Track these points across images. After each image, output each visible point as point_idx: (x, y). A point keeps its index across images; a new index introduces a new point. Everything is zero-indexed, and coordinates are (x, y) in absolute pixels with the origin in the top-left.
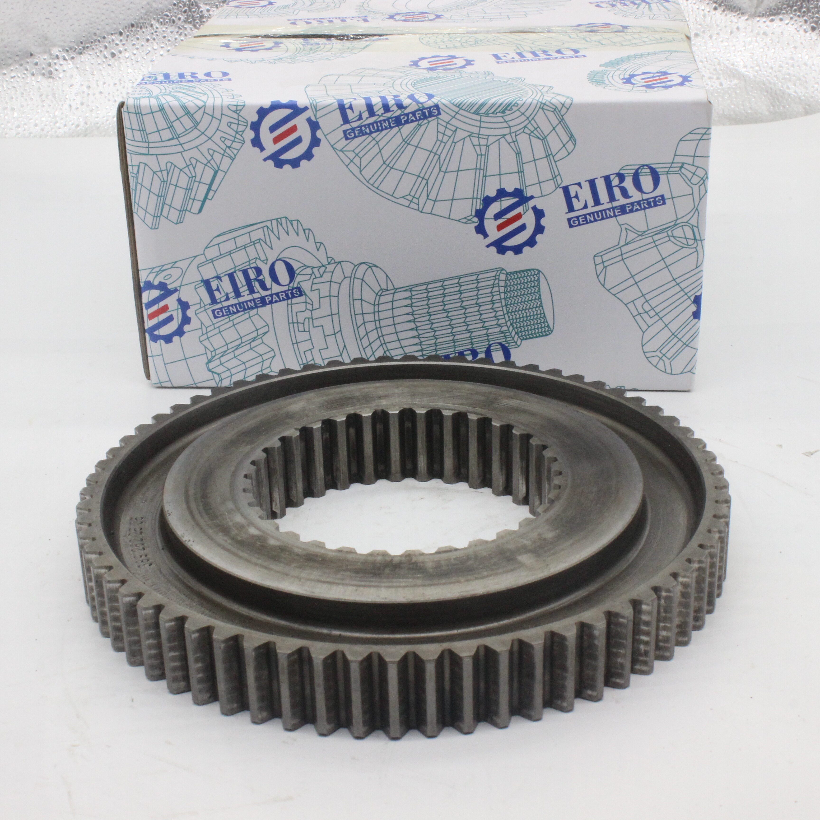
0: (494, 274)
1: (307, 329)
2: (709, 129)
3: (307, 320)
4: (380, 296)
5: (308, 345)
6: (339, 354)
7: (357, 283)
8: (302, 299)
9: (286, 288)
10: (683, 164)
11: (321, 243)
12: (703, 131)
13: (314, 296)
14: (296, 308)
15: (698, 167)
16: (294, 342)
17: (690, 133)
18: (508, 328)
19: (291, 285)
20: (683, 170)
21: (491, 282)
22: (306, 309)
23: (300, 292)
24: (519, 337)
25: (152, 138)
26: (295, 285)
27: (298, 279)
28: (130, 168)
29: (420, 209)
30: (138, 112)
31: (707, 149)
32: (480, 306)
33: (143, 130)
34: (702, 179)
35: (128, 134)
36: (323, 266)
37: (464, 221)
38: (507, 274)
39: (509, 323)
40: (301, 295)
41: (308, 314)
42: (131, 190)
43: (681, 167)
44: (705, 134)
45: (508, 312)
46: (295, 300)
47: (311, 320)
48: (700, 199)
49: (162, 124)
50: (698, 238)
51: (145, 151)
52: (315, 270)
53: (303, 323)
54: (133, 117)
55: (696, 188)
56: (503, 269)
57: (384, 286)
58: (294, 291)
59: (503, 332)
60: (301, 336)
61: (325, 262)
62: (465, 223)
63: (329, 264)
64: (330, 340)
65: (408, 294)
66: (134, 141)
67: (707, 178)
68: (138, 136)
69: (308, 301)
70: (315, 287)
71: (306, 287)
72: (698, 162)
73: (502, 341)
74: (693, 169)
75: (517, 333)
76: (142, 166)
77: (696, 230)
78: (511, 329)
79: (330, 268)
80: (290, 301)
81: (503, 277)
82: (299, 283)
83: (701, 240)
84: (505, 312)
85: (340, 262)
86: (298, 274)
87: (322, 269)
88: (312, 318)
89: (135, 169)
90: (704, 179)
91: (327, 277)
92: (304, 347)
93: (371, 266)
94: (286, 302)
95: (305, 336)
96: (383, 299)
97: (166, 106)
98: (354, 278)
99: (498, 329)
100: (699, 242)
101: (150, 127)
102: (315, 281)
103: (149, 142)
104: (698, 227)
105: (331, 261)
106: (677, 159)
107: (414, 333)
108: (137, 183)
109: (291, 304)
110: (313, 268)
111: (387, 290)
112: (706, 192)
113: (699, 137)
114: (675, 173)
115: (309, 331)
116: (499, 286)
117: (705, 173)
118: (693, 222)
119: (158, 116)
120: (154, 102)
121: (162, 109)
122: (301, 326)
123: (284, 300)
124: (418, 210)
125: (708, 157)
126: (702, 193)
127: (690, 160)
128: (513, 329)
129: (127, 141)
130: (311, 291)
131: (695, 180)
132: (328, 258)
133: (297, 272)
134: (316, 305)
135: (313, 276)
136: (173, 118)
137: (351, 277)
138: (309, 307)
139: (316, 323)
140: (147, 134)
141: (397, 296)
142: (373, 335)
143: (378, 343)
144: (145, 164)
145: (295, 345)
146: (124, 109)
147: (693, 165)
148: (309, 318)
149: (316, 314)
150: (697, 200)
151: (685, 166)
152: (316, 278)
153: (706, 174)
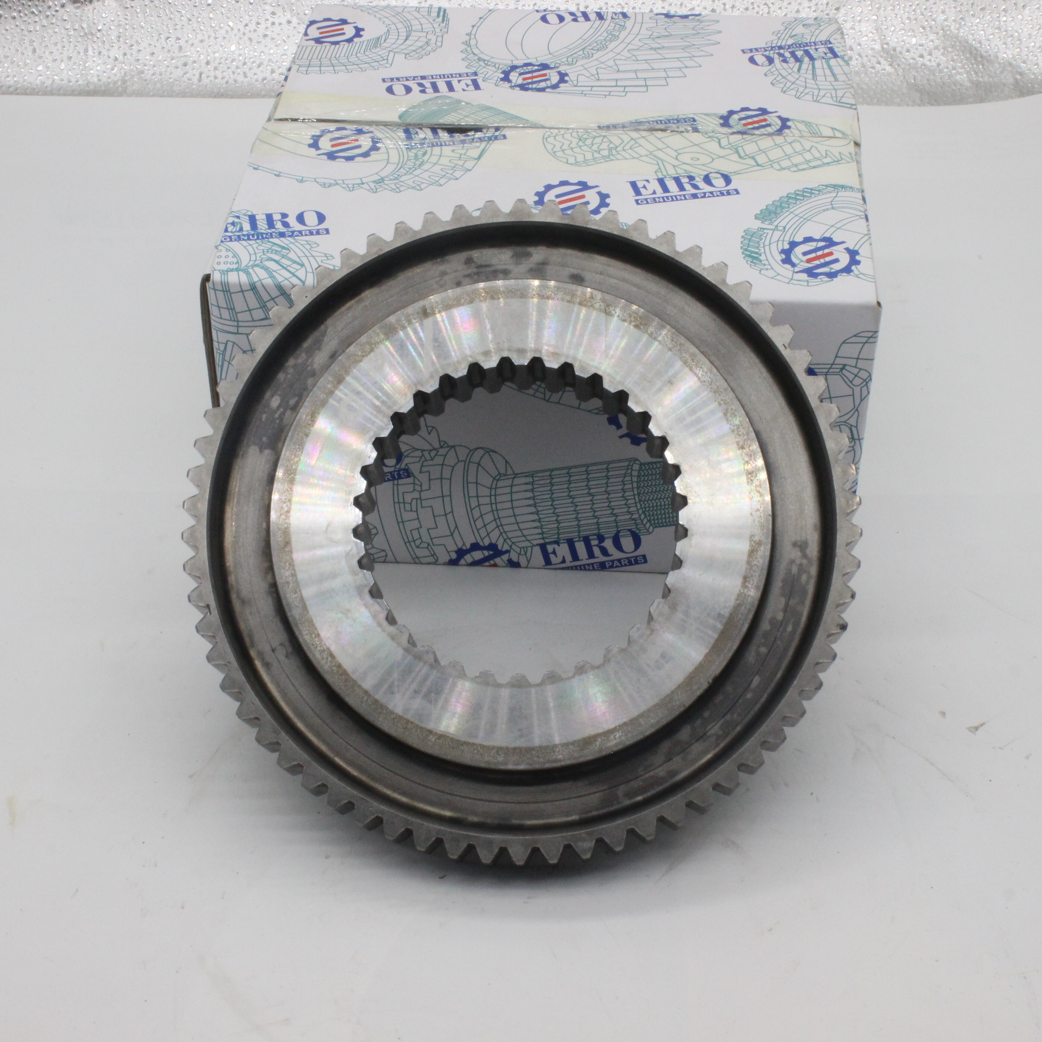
0: (627, 463)
1: (414, 509)
2: (876, 332)
3: (414, 501)
4: (498, 480)
5: (416, 524)
6: (449, 534)
7: (473, 467)
8: (410, 480)
9: (392, 469)
10: (845, 365)
11: (433, 427)
12: (870, 334)
13: (423, 478)
14: (402, 489)
15: (861, 369)
16: (400, 520)
17: (855, 336)
18: (640, 516)
19: (398, 466)
20: (844, 371)
21: (623, 472)
22: (414, 490)
23: (408, 473)
24: (651, 525)
25: (241, 317)
26: (403, 466)
27: (406, 461)
28: (215, 344)
29: (547, 398)
30: (226, 289)
31: (873, 351)
32: (609, 494)
33: (231, 309)
34: (865, 380)
35: (214, 311)
36: (434, 449)
37: (596, 411)
38: (641, 464)
39: (641, 511)
40: (408, 476)
41: (416, 495)
42: (217, 366)
43: (842, 369)
44: (871, 337)
45: (640, 501)
46: (401, 481)
47: (419, 501)
48: (862, 400)
49: (253, 302)
50: (856, 436)
51: (234, 330)
52: (426, 454)
53: (411, 504)
54: (220, 295)
55: (857, 390)
56: (637, 460)
57: (503, 471)
58: (401, 472)
59: (633, 519)
60: (407, 516)
61: (436, 445)
62: (597, 414)
63: (441, 447)
64: (441, 521)
65: (530, 480)
66: (221, 318)
67: (871, 379)
68: (225, 314)
69: (417, 482)
70: (424, 469)
71: (414, 468)
72: (861, 364)
73: (633, 528)
74: (855, 371)
75: (649, 521)
76: (230, 344)
77: (854, 429)
78: (643, 516)
79: (442, 451)
80: (396, 482)
81: (636, 467)
82: (406, 465)
83: (859, 440)
84: (637, 500)
85: (454, 446)
86: (407, 456)
87: (433, 454)
88: (420, 498)
89: (222, 347)
90: (867, 382)
91: (439, 460)
92: (410, 526)
93: (488, 451)
94: (391, 482)
95: (413, 515)
96: (501, 484)
97: (258, 285)
98: (469, 462)
99: (629, 517)
100: (857, 442)
101: (239, 305)
102: (425, 464)
103: (238, 321)
104: (856, 427)
105: (443, 444)
106: (838, 361)
107: (535, 517)
108: (224, 360)
109: (398, 485)
110: (422, 451)
111: (506, 475)
112: (869, 393)
113: (864, 340)
114: (834, 374)
115: (417, 511)
116: (631, 476)
117: (868, 375)
118: (852, 421)
119: (250, 295)
120: (244, 278)
121: (253, 288)
122: (408, 507)
123: (389, 480)
124: (545, 399)
125: (872, 360)
126: (864, 394)
127: (853, 362)
128: (645, 516)
129: (212, 317)
130: (421, 472)
131: (857, 381)
132: (440, 441)
133: (405, 454)
134: (425, 487)
135: (423, 459)
136: (266, 297)
137: (465, 461)
138: (418, 488)
139: (425, 503)
140: (236, 313)
141: (517, 481)
142: (489, 518)
143: (493, 525)
144: (234, 343)
145: (401, 524)
146: (209, 285)
147: (856, 367)
148: (417, 499)
149: (424, 495)
150: (857, 402)
151: (847, 368)
152: (426, 460)
153: (870, 376)
